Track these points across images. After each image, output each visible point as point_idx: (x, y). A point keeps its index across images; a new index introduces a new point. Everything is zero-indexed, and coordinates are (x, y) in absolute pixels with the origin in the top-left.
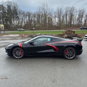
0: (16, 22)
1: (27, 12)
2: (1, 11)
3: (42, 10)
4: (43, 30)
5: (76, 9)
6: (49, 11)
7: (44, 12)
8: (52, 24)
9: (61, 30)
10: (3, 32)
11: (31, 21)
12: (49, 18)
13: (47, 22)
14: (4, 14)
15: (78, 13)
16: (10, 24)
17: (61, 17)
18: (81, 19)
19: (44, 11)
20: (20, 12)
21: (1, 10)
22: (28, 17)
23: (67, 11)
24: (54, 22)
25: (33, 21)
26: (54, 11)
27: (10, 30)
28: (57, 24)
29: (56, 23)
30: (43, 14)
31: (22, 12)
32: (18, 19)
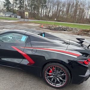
22: (57, 7)
27: (36, 19)
32: (46, 8)
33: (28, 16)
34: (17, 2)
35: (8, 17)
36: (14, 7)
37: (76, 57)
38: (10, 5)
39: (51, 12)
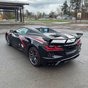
34: (74, 4)
35: (64, 19)
36: (71, 9)
37: (42, 43)
38: (67, 8)
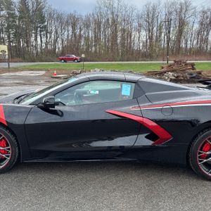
0: (41, 41)
1: (68, 16)
2: (4, 12)
3: (106, 8)
4: (109, 61)
5: (195, 8)
6: (124, 13)
7: (110, 16)
8: (130, 47)
9: (153, 62)
10: (7, 64)
11: (77, 38)
12: (123, 30)
13: (119, 41)
14: (11, 19)
15: (199, 19)
16: (28, 46)
17: (155, 29)
18: (205, 33)
19: (113, 13)
20: (50, 14)
21: (2, 10)
22: (70, 28)
23: (170, 13)
24: (136, 41)
25: (83, 39)
26: (136, 11)
27: (25, 60)
28: (143, 46)
29: (141, 45)
30: (108, 20)
31: (55, 16)
32: (47, 32)
33: (7, 53)
39: (60, 42)
